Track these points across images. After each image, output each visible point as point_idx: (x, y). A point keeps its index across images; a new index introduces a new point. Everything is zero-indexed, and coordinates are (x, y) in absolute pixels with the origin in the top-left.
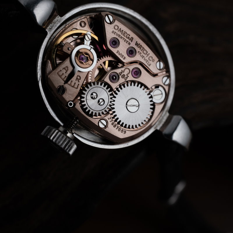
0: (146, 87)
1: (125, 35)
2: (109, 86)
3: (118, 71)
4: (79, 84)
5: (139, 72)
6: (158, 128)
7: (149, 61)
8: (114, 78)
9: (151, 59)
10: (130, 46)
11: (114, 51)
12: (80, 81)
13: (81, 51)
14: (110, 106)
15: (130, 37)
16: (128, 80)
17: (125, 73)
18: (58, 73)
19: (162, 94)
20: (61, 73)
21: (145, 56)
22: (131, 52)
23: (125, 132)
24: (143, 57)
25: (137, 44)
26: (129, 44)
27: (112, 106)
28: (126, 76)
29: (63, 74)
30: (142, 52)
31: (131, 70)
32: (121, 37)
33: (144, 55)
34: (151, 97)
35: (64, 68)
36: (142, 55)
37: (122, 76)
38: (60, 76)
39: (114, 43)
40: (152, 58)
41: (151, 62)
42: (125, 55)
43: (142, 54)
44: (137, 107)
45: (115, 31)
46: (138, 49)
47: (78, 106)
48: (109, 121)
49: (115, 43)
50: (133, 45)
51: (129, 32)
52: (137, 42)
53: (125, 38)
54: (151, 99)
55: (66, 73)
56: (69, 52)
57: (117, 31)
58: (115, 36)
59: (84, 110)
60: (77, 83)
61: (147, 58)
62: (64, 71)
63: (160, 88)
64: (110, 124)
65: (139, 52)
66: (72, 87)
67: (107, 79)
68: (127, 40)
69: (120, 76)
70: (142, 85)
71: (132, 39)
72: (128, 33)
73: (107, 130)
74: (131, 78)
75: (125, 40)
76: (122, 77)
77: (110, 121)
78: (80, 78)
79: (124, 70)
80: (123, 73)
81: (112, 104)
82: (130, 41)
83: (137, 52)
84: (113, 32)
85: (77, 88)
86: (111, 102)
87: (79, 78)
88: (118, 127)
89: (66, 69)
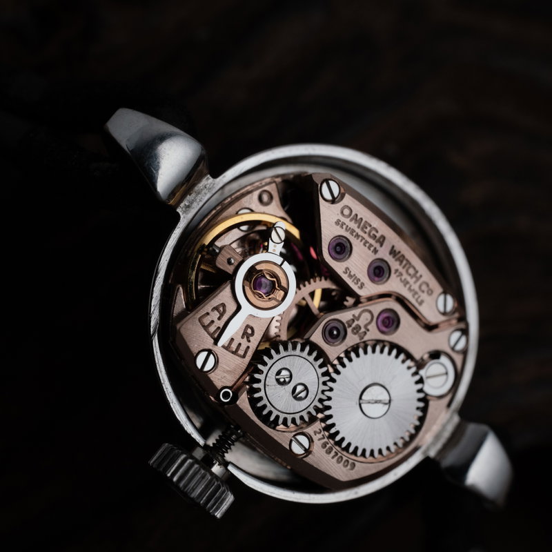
0: (409, 356)
1: (367, 230)
2: (321, 354)
3: (345, 316)
4: (248, 347)
5: (396, 319)
7: (420, 293)
8: (335, 333)
9: (424, 287)
10: (379, 256)
11: (338, 267)
12: (251, 338)
13: (258, 268)
14: (321, 401)
15: (378, 235)
16: (366, 338)
17: (362, 322)
18: (200, 320)
19: (447, 373)
20: (207, 321)
21: (412, 281)
22: (379, 271)
23: (353, 465)
24: (406, 283)
25: (393, 252)
26: (375, 251)
27: (326, 403)
28: (363, 330)
29: (213, 322)
30: (404, 271)
31: (376, 315)
32: (357, 236)
33: (409, 278)
34: (421, 381)
35: (216, 308)
36: (403, 278)
37: (354, 329)
38: (206, 328)
39: (338, 249)
40: (428, 285)
41: (424, 296)
42: (365, 278)
43: (405, 276)
44: (386, 404)
45: (343, 219)
46: (394, 265)
47: (243, 402)
48: (315, 438)
49: (342, 248)
50: (384, 253)
51: (376, 222)
52: (393, 247)
53: (366, 236)
54: (419, 386)
55: (219, 319)
56: (230, 269)
57: (347, 221)
58: (342, 232)
59: (258, 411)
60: (244, 343)
61: (416, 287)
62: (216, 315)
63: (443, 359)
64: (317, 445)
65: (397, 271)
66: (233, 353)
67: (317, 337)
68: (371, 241)
69: (349, 330)
70: (401, 350)
71: (382, 240)
72: (374, 225)
73: (309, 460)
74: (373, 334)
75: (366, 242)
76: (353, 331)
77: (319, 439)
78: (252, 329)
79: (360, 316)
80: (356, 323)
81: (325, 398)
82: (377, 245)
83: (393, 271)
84: (338, 222)
85: (244, 356)
86: (323, 392)
87: (249, 331)
88: (336, 454)
89: (221, 309)
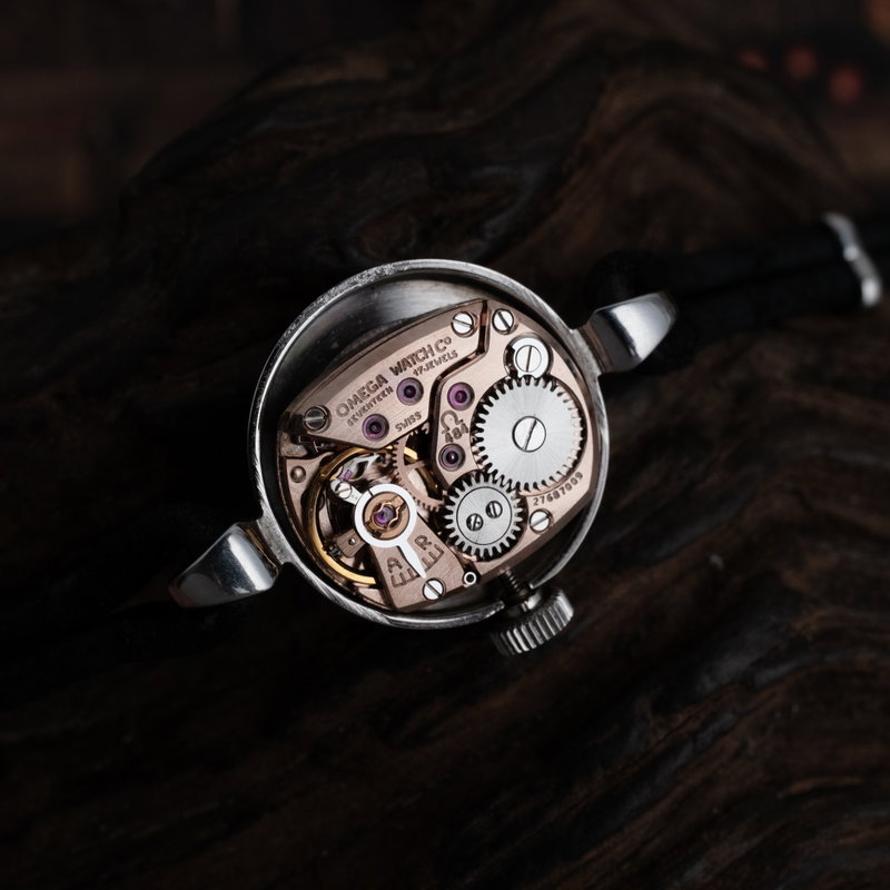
0: (500, 384)
1: (367, 393)
2: (467, 478)
3: (441, 442)
4: (435, 546)
5: (461, 387)
6: (598, 373)
7: (445, 352)
8: (456, 458)
9: (441, 346)
10: (395, 389)
11: (393, 434)
12: (429, 541)
13: (367, 519)
14: (509, 490)
15: (375, 382)
16: (469, 426)
17: (452, 425)
18: (395, 586)
19: (531, 347)
20: (399, 581)
21: (431, 358)
22: (411, 392)
23: (580, 475)
24: (430, 365)
25: (396, 371)
26: (390, 390)
27: (513, 486)
28: (459, 426)
29: (401, 574)
30: (419, 364)
31: (450, 408)
32: (370, 405)
33: (427, 361)
34: (528, 377)
35: (390, 566)
36: (424, 367)
37: (455, 435)
38: (404, 583)
39: (375, 428)
40: (441, 341)
41: (450, 348)
42: (411, 410)
43: (423, 364)
44: (535, 423)
45: (349, 417)
46: (409, 373)
47: (484, 568)
48: (540, 506)
49: (377, 426)
50: (394, 381)
51: (362, 381)
52: (391, 369)
53: (373, 396)
54: (532, 381)
55: (401, 567)
56: (359, 545)
57: (352, 412)
58: (361, 420)
59: (497, 555)
60: (430, 548)
61: (438, 355)
62: (396, 569)
63: (516, 347)
64: (548, 506)
65: (415, 372)
66: (436, 562)
67: (450, 476)
68: (379, 392)
69: (455, 441)
70: (491, 392)
71: (381, 379)
72: (364, 384)
73: (557, 517)
74: (467, 416)
75: (378, 397)
76: (456, 438)
77: (543, 502)
78: (422, 537)
79: (444, 425)
80: (450, 432)
81: (507, 486)
82: (385, 386)
83: (414, 376)
84: (350, 422)
85: (442, 552)
86: (502, 486)
87: (421, 540)
88: (562, 489)
89: (392, 563)
